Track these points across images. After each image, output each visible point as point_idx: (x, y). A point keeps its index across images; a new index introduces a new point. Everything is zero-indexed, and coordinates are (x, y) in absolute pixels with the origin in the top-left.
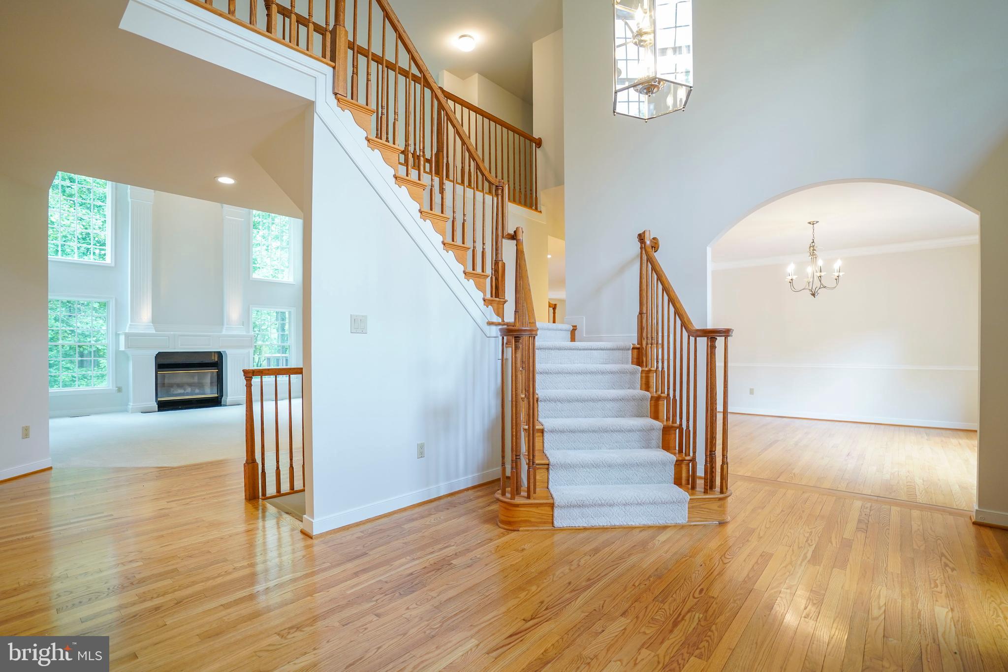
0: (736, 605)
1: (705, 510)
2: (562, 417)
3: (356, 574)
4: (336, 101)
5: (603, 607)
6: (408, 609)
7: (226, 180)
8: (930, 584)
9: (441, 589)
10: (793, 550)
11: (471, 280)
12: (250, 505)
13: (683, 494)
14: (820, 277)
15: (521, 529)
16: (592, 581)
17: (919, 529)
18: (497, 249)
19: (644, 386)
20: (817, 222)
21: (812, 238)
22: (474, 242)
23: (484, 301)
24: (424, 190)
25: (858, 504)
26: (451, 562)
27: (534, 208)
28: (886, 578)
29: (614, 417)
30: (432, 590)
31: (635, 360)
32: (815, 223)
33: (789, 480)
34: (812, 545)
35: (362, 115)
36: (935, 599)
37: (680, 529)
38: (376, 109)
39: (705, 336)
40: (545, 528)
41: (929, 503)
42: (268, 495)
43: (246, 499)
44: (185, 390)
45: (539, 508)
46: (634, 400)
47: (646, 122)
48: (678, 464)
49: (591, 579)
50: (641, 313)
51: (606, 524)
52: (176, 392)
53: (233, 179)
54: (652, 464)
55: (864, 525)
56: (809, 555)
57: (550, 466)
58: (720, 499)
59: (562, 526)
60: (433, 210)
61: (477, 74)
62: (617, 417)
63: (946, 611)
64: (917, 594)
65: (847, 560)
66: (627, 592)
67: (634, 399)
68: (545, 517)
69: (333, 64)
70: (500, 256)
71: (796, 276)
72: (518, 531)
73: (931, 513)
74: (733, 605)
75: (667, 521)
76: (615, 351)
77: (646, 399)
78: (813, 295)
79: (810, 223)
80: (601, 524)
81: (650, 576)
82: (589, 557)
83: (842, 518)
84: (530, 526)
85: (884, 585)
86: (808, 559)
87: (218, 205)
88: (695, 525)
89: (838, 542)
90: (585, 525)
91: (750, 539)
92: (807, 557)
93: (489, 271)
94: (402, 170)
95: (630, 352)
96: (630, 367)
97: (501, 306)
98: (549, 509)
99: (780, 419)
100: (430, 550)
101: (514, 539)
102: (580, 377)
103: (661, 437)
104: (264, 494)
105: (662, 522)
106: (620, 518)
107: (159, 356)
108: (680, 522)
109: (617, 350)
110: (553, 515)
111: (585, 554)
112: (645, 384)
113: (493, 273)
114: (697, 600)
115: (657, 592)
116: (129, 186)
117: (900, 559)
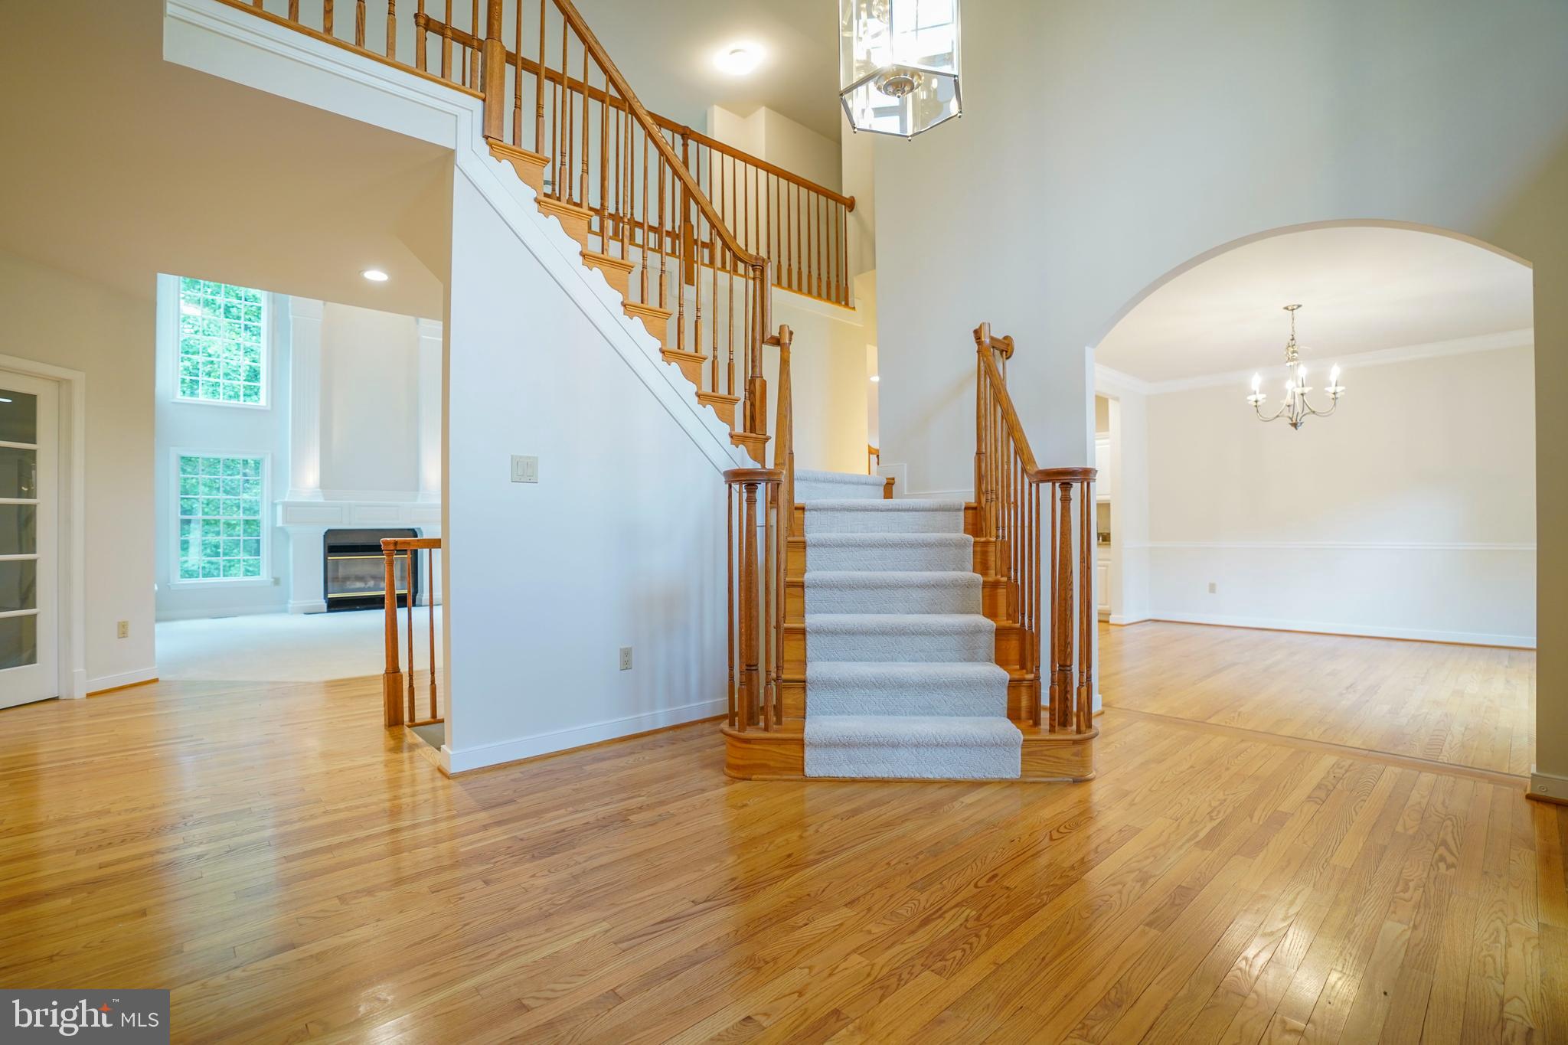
0: (1039, 901)
1: (1051, 759)
2: (842, 613)
3: (485, 827)
4: (488, 147)
5: (823, 891)
6: (534, 876)
7: (376, 276)
8: (1397, 885)
9: (593, 853)
10: (1179, 826)
11: (709, 407)
12: (388, 733)
13: (1013, 732)
14: (1302, 394)
15: (754, 777)
16: (826, 854)
17: (1420, 803)
18: (755, 361)
19: (979, 567)
20: (1299, 306)
21: (1291, 332)
22: (715, 349)
23: (732, 437)
24: (629, 273)
25: (1329, 760)
26: (629, 817)
27: (843, 303)
28: (1321, 873)
29: (924, 613)
30: (579, 854)
31: (970, 527)
32: (1295, 307)
33: (1226, 723)
34: (1215, 820)
35: (531, 167)
36: (1392, 909)
37: (1005, 787)
38: (551, 157)
39: (1048, 481)
40: (791, 777)
41: (1458, 763)
42: (417, 721)
43: (385, 725)
44: (366, 584)
45: (782, 746)
46: (955, 586)
47: (910, 140)
48: (1014, 685)
49: (826, 852)
50: (979, 453)
51: (886, 776)
52: (353, 587)
53: (385, 273)
54: (969, 685)
55: (1323, 793)
56: (1202, 835)
57: (808, 684)
58: (1075, 742)
59: (817, 776)
60: (646, 302)
61: (764, 108)
62: (929, 613)
63: (1403, 929)
64: (1363, 900)
65: (1265, 843)
66: (872, 873)
67: (955, 584)
68: (791, 761)
69: (483, 95)
70: (758, 370)
71: (1264, 396)
72: (750, 780)
73: (1455, 777)
74: (1033, 901)
75: (986, 774)
76: (937, 513)
77: (976, 586)
78: (1295, 425)
79: (1286, 308)
80: (880, 776)
81: (921, 852)
82: (839, 821)
83: (1290, 780)
84: (767, 774)
85: (1312, 885)
86: (1197, 839)
87: (412, 318)
88: (1034, 783)
89: (1263, 817)
90: (854, 775)
91: (1113, 806)
92: (1197, 836)
93: (740, 392)
94: (594, 244)
95: (962, 514)
96: (960, 535)
97: (760, 445)
98: (797, 748)
99: (1257, 632)
100: (607, 800)
101: (737, 791)
102: (876, 552)
103: (994, 644)
104: (412, 718)
105: (978, 775)
106: (910, 767)
107: (329, 534)
108: (1008, 777)
109: (940, 511)
110: (803, 757)
111: (835, 817)
112: (981, 563)
113: (747, 395)
114: (979, 890)
115: (919, 876)
116: (291, 297)
117: (1361, 845)
